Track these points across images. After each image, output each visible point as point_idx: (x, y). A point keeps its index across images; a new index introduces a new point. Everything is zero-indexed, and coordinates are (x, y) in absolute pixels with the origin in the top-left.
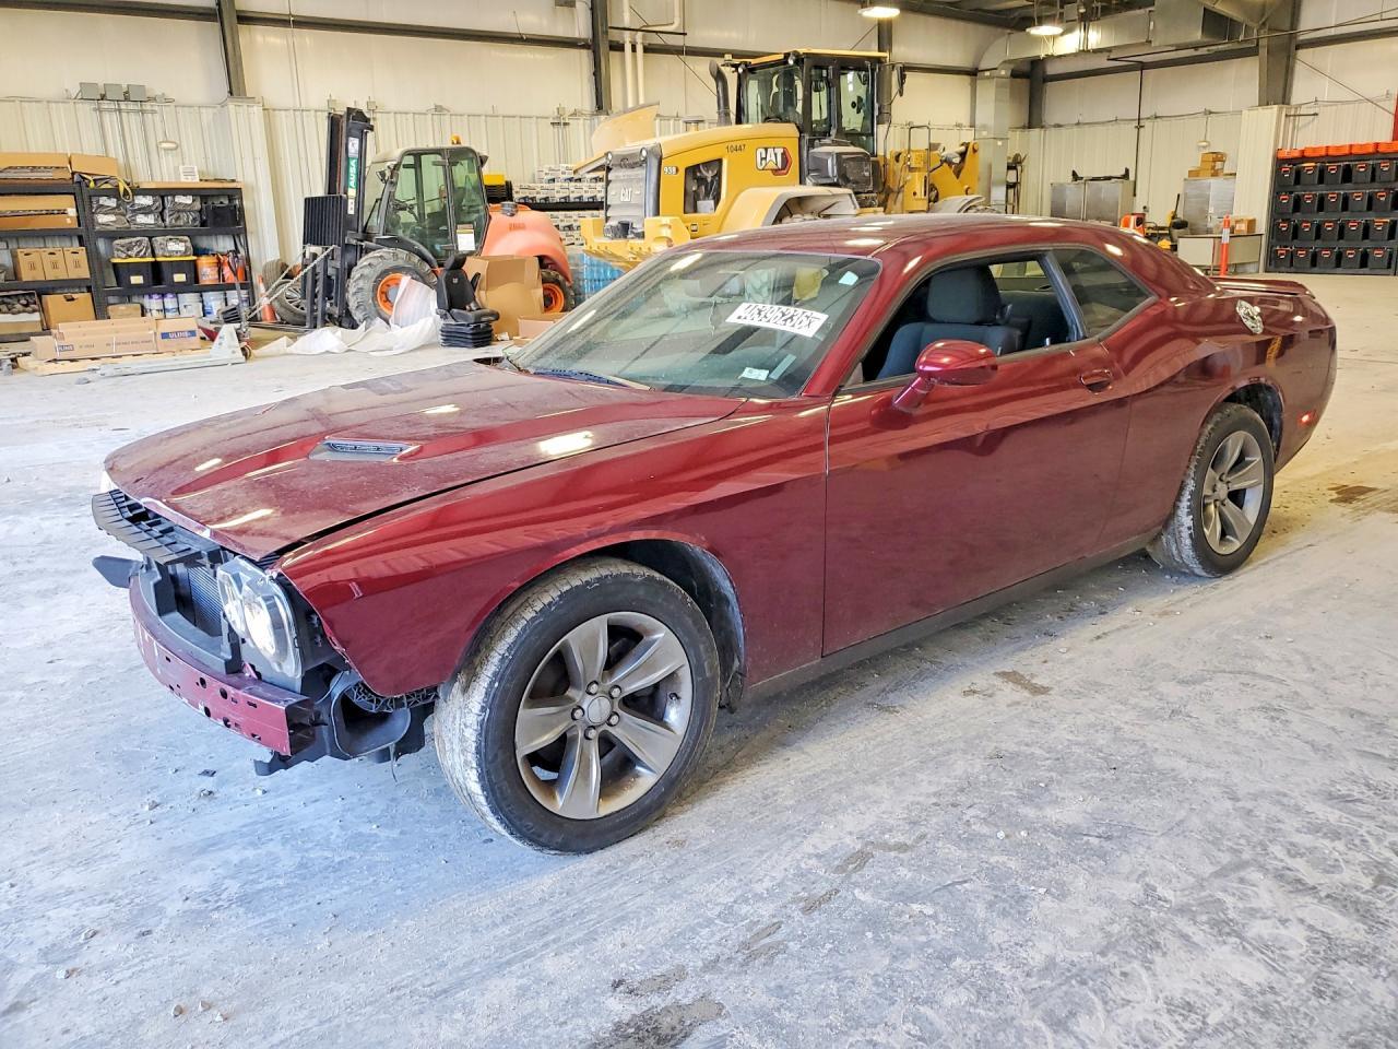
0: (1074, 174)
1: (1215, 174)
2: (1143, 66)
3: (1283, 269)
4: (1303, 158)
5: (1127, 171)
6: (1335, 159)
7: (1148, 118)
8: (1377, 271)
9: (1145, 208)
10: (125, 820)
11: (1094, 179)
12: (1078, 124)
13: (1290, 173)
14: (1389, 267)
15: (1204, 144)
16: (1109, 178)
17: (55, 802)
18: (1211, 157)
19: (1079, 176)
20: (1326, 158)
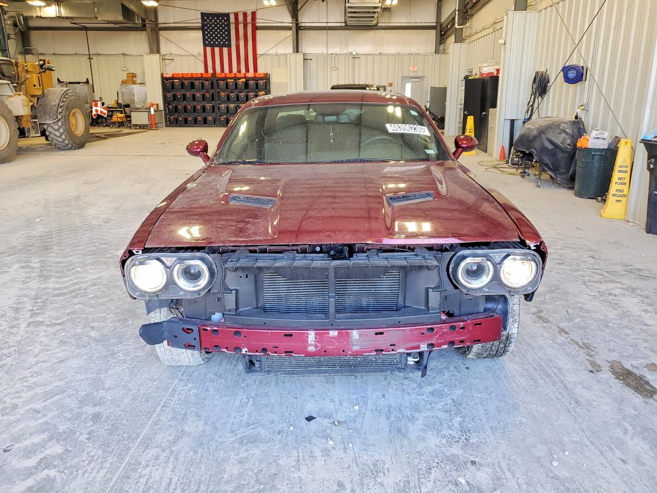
0: (58, 80)
1: (134, 83)
2: (86, 29)
3: (173, 125)
4: (173, 78)
5: (87, 79)
6: (186, 79)
7: (94, 55)
8: (211, 126)
9: (100, 98)
11: (70, 83)
12: (54, 54)
13: (169, 84)
14: (215, 124)
15: (125, 69)
16: (79, 83)
18: (131, 75)
19: (61, 81)
20: (182, 78)
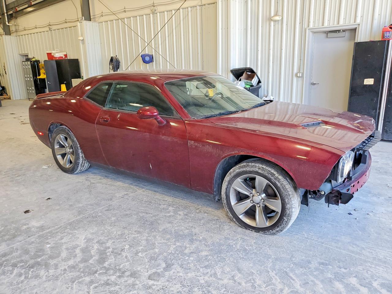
10: (378, 215)
17: (390, 229)
